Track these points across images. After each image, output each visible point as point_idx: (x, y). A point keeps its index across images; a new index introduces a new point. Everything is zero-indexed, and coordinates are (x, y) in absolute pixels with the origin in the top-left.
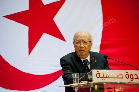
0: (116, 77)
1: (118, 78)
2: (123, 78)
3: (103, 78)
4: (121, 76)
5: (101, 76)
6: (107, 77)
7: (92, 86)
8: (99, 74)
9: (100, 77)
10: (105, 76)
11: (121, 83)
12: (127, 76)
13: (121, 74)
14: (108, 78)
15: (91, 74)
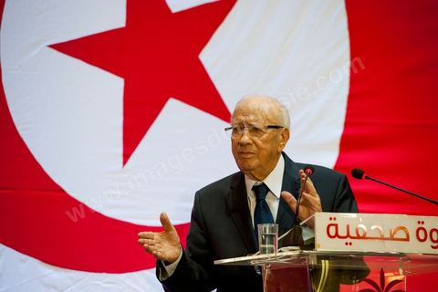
0: (387, 236)
1: (392, 238)
2: (407, 239)
3: (348, 240)
4: (401, 235)
5: (342, 232)
6: (358, 237)
7: (313, 262)
8: (336, 225)
9: (337, 235)
10: (353, 234)
11: (402, 255)
12: (422, 235)
13: (403, 228)
14: (364, 238)
15: (311, 226)
